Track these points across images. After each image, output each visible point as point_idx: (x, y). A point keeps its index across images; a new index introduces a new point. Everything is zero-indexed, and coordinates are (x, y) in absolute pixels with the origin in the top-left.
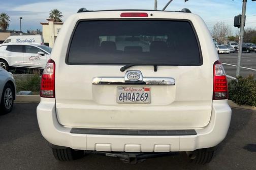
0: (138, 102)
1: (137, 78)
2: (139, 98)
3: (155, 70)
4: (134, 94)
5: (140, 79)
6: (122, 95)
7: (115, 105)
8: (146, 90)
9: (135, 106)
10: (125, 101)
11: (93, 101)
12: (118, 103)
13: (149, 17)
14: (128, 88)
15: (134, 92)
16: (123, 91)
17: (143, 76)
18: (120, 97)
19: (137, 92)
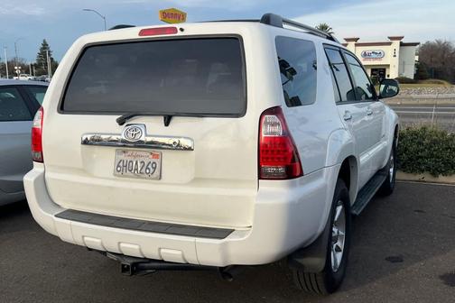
0: (142, 176)
1: (137, 137)
2: (143, 170)
3: (167, 124)
4: (136, 163)
5: (143, 138)
6: (121, 164)
7: (111, 179)
8: (156, 156)
9: (131, 182)
10: (124, 172)
11: (84, 171)
12: (115, 175)
13: (180, 33)
14: (130, 153)
15: (137, 159)
16: (122, 157)
17: (148, 133)
18: (118, 166)
19: (142, 159)
